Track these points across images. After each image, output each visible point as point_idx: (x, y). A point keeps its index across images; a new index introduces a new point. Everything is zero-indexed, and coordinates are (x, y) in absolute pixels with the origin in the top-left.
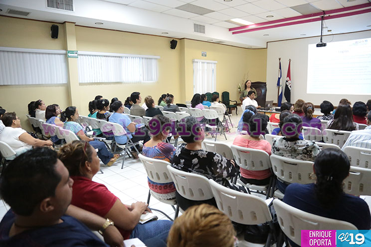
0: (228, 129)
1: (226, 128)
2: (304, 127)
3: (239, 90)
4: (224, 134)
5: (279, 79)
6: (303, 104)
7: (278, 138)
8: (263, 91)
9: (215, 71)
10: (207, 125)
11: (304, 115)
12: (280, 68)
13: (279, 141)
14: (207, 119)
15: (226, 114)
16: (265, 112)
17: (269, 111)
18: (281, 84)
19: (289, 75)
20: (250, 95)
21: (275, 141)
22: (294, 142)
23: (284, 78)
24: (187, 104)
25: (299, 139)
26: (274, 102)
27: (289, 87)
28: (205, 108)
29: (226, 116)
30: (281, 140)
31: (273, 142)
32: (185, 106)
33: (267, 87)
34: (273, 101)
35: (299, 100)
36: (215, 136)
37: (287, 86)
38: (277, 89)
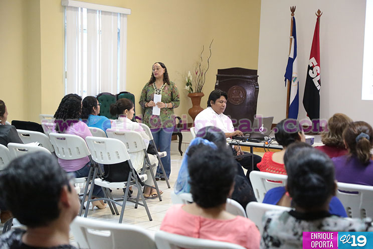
0: (155, 192)
1: (152, 188)
2: (340, 185)
3: (187, 88)
4: (145, 205)
5: (291, 61)
6: (344, 126)
7: (277, 211)
8: (249, 92)
9: (124, 35)
10: (98, 181)
11: (348, 154)
12: (294, 33)
13: (280, 218)
14: (97, 165)
15: (151, 150)
16: (251, 147)
17: (261, 144)
18: (294, 75)
19: (315, 52)
20: (214, 100)
21: (269, 220)
22: (317, 223)
23: (304, 58)
24: (42, 123)
25: (329, 215)
26: (275, 122)
27: (317, 84)
28: (95, 133)
29: (150, 156)
30: (284, 217)
31: (264, 224)
32: (38, 128)
33: (259, 82)
34: (272, 119)
35: (335, 117)
36: (119, 208)
37: (309, 80)
38: (286, 89)
